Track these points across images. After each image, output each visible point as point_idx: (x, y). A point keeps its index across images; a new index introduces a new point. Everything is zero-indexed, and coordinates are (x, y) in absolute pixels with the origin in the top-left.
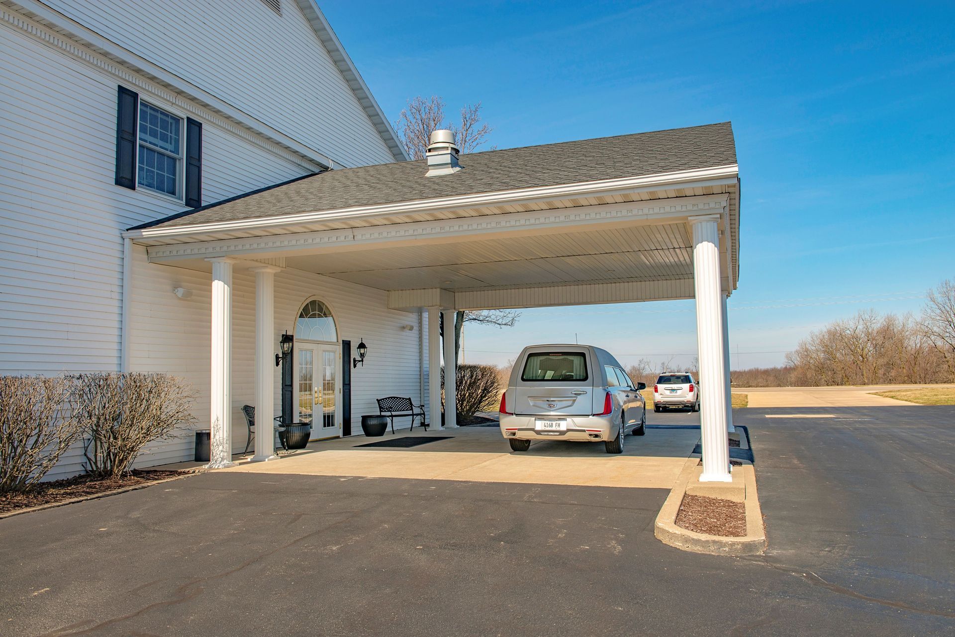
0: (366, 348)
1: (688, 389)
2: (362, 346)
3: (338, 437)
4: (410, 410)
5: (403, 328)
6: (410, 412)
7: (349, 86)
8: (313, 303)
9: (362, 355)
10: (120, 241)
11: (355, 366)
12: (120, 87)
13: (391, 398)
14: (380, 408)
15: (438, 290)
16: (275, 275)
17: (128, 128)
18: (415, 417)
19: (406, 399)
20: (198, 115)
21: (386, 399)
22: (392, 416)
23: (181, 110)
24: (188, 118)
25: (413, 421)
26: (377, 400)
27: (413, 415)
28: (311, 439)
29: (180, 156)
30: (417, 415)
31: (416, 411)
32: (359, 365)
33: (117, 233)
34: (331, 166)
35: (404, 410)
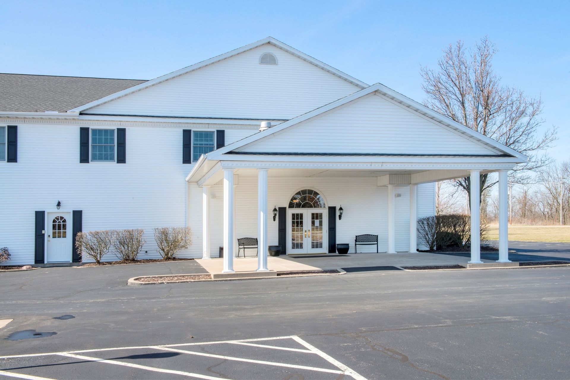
2: (341, 209)
3: (325, 253)
4: (376, 241)
8: (304, 191)
9: (341, 214)
10: (185, 182)
11: (340, 219)
12: (183, 130)
13: (366, 235)
14: (356, 240)
17: (187, 143)
19: (375, 236)
20: (221, 128)
21: (362, 235)
23: (213, 129)
24: (217, 130)
26: (356, 236)
35: (372, 242)
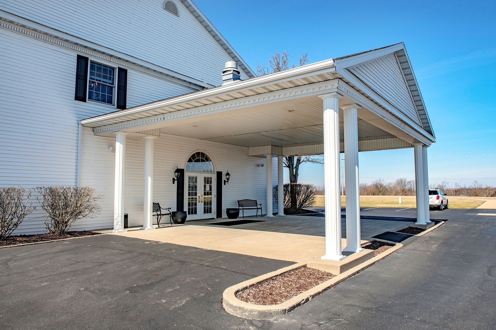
0: (230, 175)
1: (436, 198)
2: (228, 174)
3: (214, 219)
4: (256, 206)
5: (258, 165)
6: (256, 207)
7: (223, 48)
8: (198, 154)
9: (228, 179)
10: (77, 125)
11: (225, 184)
12: (78, 55)
13: (246, 200)
14: (239, 205)
15: (270, 146)
16: (155, 140)
17: (82, 74)
18: (258, 209)
19: (254, 201)
20: (124, 66)
21: (243, 200)
22: (243, 209)
23: (114, 64)
24: (119, 68)
25: (257, 211)
26: (238, 201)
27: (257, 208)
28: (187, 220)
29: (114, 85)
30: (259, 209)
31: (259, 207)
32: (226, 183)
33: (76, 122)
34: (206, 86)
35: (252, 206)
